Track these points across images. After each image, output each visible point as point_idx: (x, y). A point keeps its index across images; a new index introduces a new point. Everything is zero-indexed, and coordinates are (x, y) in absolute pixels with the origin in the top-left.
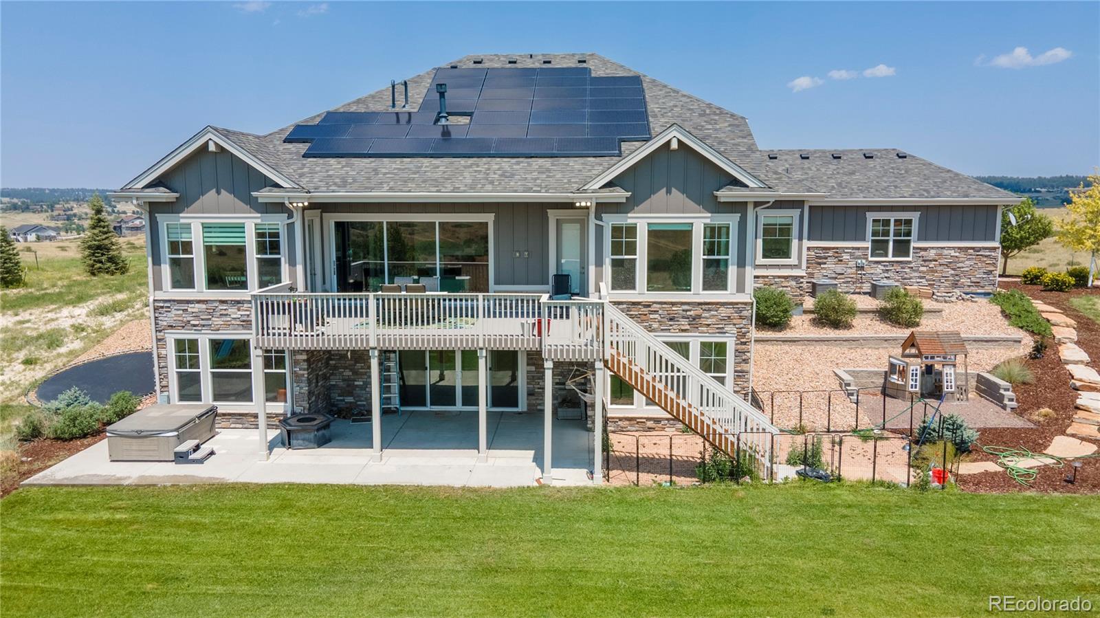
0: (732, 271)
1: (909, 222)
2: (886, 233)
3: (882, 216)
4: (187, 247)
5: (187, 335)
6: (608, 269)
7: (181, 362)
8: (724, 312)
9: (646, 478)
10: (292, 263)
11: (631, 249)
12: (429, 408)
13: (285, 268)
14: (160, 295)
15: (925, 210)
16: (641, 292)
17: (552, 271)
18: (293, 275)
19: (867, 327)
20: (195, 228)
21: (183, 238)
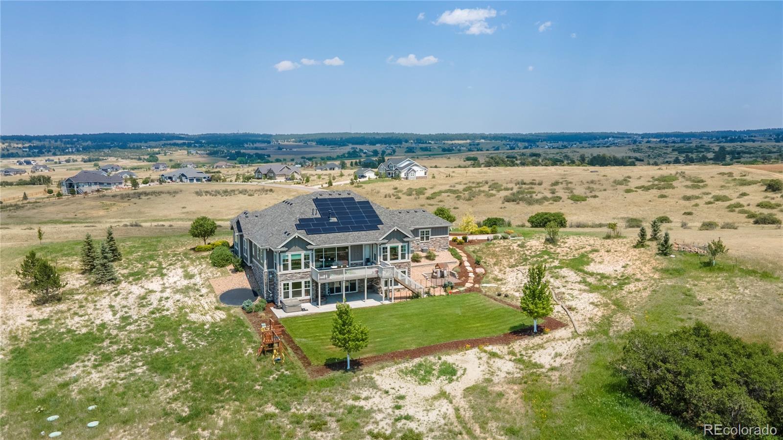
0: (407, 255)
1: (429, 231)
2: (424, 234)
3: (423, 230)
4: (287, 260)
5: (286, 282)
6: (382, 257)
7: (284, 289)
8: (405, 264)
9: (398, 301)
10: (312, 262)
11: (387, 252)
12: (335, 294)
13: (311, 263)
14: (281, 273)
15: (432, 228)
16: (389, 261)
18: (313, 265)
19: (424, 261)
20: (289, 256)
21: (286, 258)
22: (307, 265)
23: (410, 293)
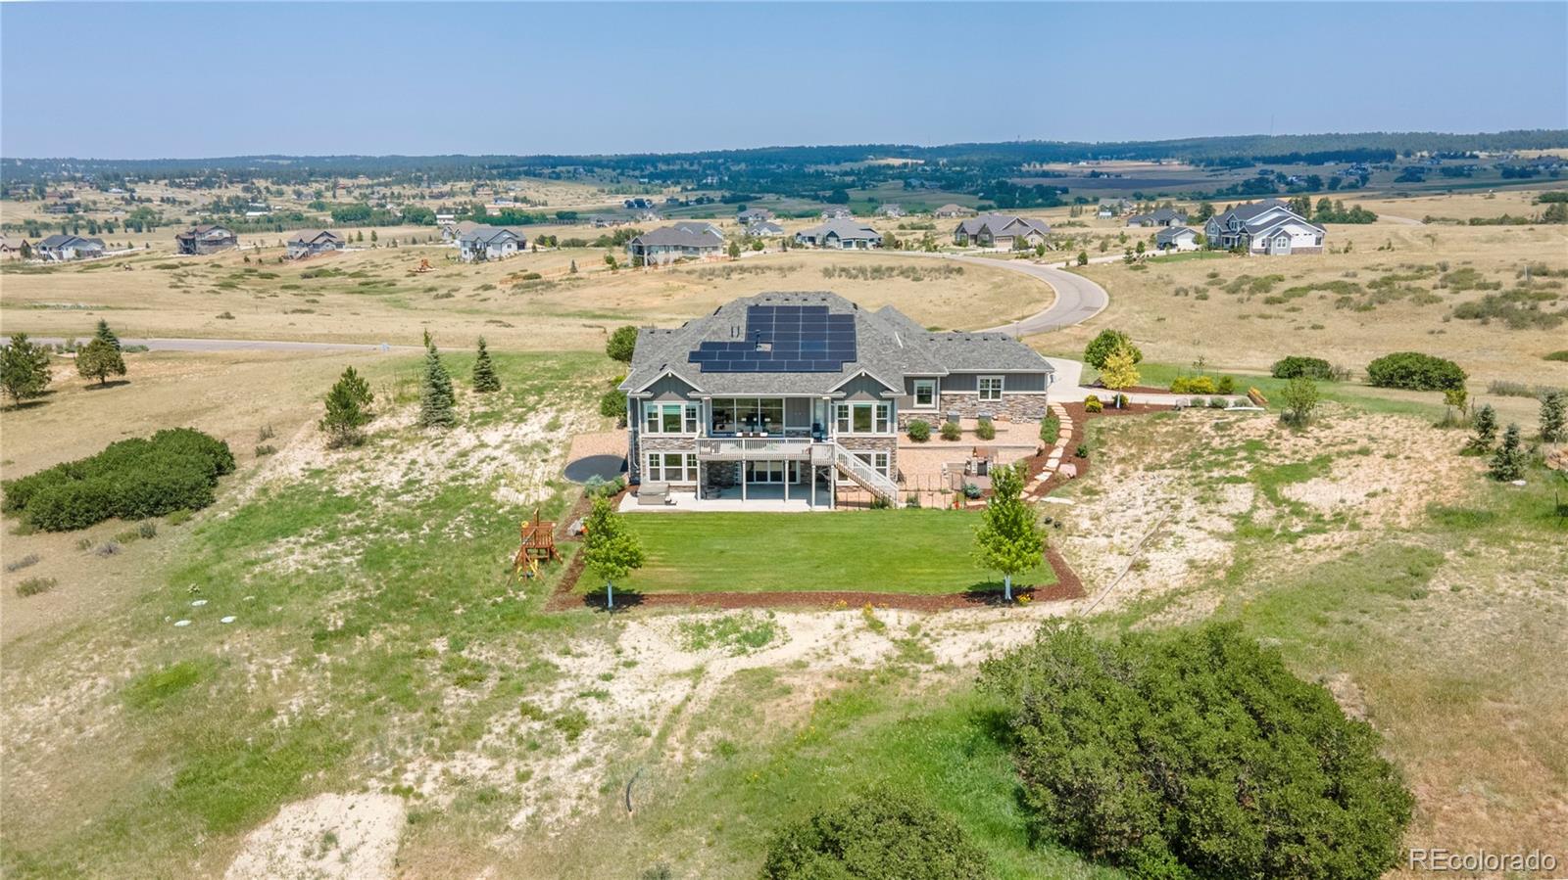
0: (889, 424)
1: (999, 381)
2: (988, 386)
3: (985, 378)
4: (656, 415)
5: (654, 452)
6: (836, 424)
7: (651, 464)
8: (885, 441)
9: (850, 508)
10: (701, 422)
11: (846, 415)
13: (698, 423)
14: (644, 435)
15: (1008, 375)
16: (851, 433)
17: (812, 422)
18: (702, 427)
19: (969, 440)
20: (660, 407)
21: (654, 411)
22: (691, 426)
23: (866, 497)
